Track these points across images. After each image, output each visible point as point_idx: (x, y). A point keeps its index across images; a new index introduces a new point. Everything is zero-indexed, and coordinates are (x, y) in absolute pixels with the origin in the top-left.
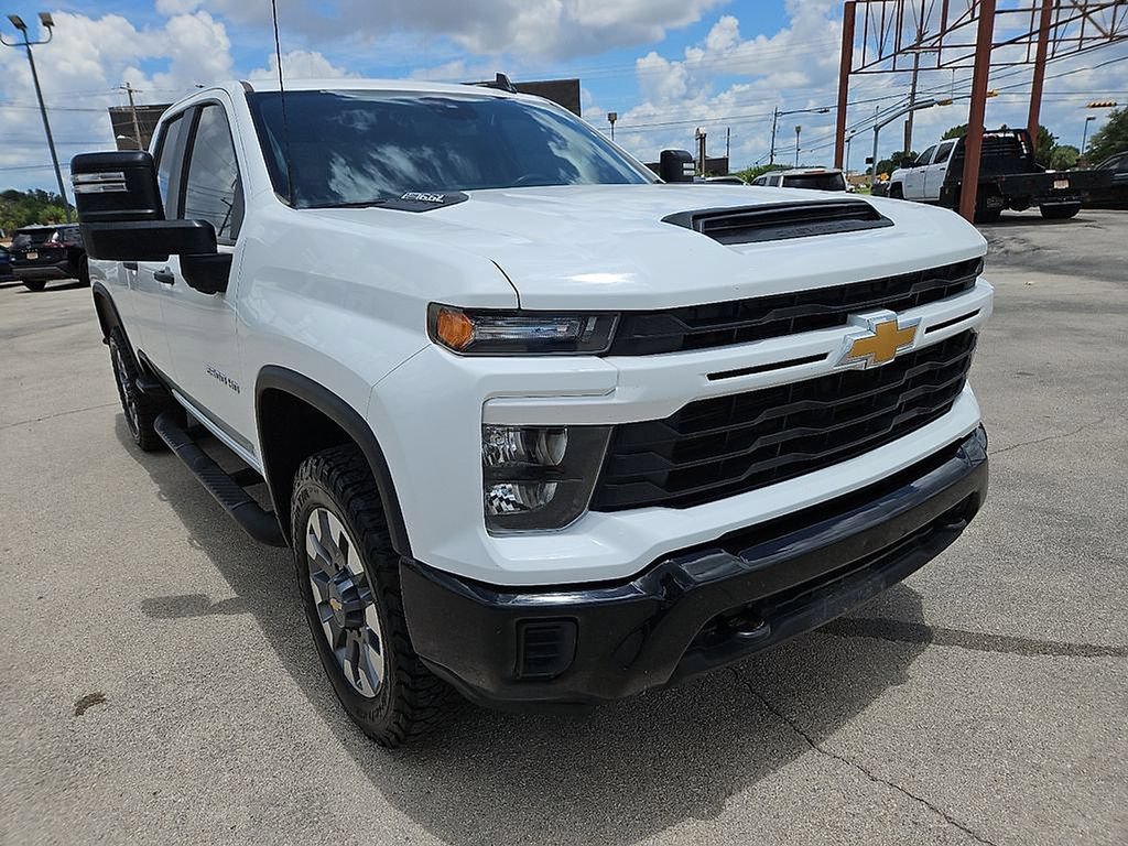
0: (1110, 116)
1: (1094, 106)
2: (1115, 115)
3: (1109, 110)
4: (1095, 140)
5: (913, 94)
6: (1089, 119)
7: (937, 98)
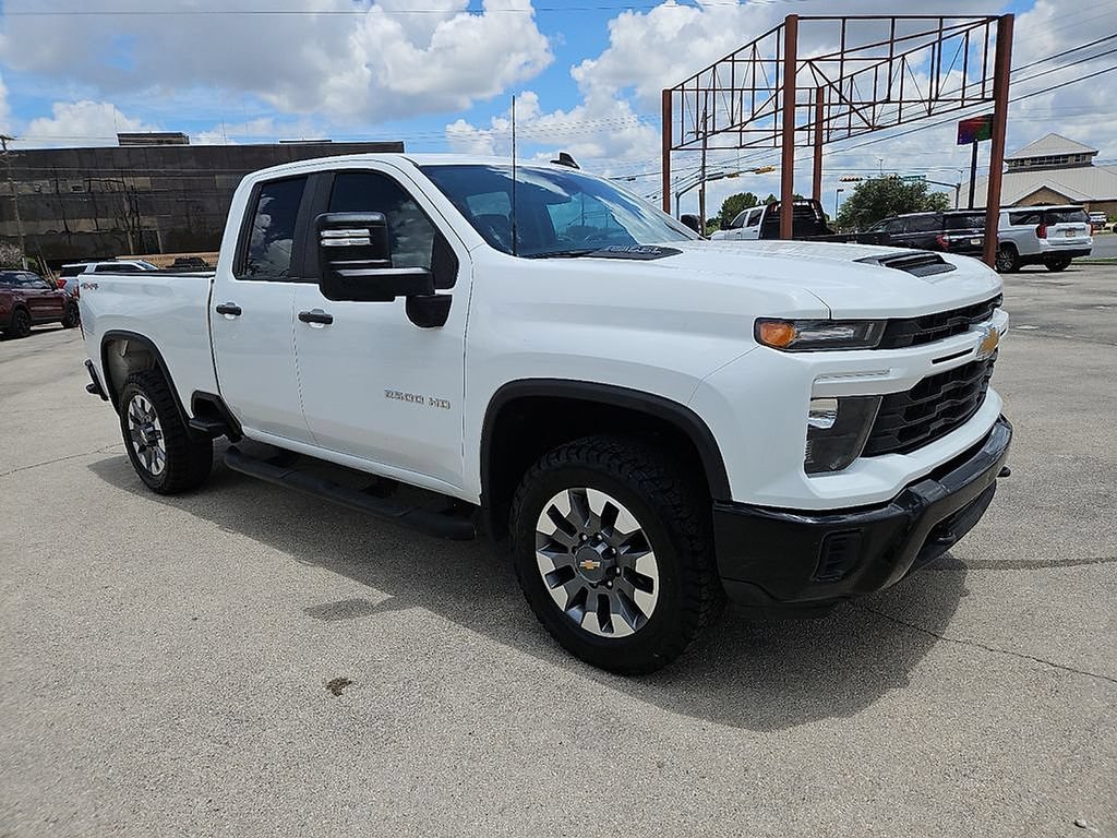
0: (856, 189)
1: (845, 180)
2: (859, 188)
3: (854, 184)
4: (844, 207)
5: (704, 167)
6: (839, 191)
7: (727, 172)
